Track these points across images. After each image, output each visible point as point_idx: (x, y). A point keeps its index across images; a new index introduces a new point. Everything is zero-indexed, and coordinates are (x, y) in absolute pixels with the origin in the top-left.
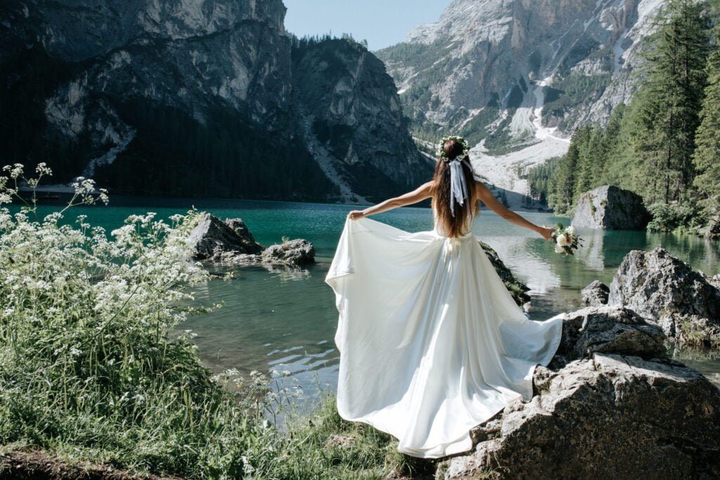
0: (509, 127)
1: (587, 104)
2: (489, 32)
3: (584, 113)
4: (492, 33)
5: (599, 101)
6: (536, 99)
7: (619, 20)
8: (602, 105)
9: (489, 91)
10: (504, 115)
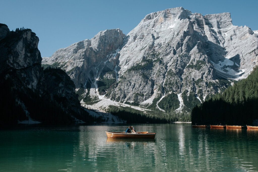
0: (90, 95)
1: (113, 88)
2: (77, 63)
3: (113, 92)
4: (78, 64)
5: (117, 88)
6: (95, 86)
7: (114, 62)
8: (118, 89)
9: (80, 83)
10: (86, 91)
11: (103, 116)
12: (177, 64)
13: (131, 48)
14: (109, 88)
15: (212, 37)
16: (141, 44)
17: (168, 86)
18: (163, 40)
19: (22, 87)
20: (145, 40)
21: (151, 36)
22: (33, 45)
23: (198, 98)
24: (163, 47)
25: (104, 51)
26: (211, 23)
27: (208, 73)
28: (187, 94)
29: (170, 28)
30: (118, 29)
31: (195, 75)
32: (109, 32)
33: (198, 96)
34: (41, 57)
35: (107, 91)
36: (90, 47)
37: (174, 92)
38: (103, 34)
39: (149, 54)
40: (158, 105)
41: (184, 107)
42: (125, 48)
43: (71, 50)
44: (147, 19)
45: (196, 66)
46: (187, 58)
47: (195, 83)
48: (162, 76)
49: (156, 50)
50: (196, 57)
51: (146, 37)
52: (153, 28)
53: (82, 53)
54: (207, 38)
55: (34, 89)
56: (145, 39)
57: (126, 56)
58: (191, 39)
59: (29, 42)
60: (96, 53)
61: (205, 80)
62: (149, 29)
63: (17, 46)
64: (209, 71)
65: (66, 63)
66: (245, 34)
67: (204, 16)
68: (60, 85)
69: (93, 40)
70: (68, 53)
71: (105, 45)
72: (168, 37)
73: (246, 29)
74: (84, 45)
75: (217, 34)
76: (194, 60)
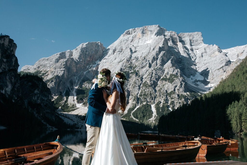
0: (67, 103)
2: (57, 72)
4: (58, 73)
6: (74, 94)
7: (94, 72)
9: (59, 91)
10: (65, 99)
11: (78, 123)
12: (152, 76)
13: (110, 60)
14: (87, 97)
15: (185, 53)
16: (120, 56)
17: (142, 97)
18: (140, 54)
20: (123, 54)
21: (129, 50)
22: (10, 51)
23: (170, 109)
24: (139, 60)
26: (184, 41)
27: (180, 86)
28: (160, 105)
29: (147, 44)
30: (99, 42)
31: (168, 87)
32: (90, 44)
33: (170, 107)
34: (18, 64)
35: (85, 99)
36: (71, 57)
37: (148, 103)
38: (84, 46)
39: (126, 67)
40: (132, 114)
41: (156, 117)
42: (105, 59)
43: (53, 59)
44: (126, 34)
45: (169, 79)
46: (161, 71)
47: (168, 94)
48: (138, 88)
49: (133, 63)
50: (169, 71)
52: (132, 43)
53: (63, 62)
54: (181, 54)
55: (8, 94)
56: (123, 52)
58: (166, 54)
59: (6, 48)
60: (77, 63)
61: (178, 93)
62: (128, 43)
64: (181, 84)
65: (47, 72)
66: (215, 52)
67: (178, 34)
68: (36, 91)
69: (74, 51)
70: (50, 62)
71: (86, 56)
72: (144, 52)
73: (215, 48)
74: (66, 56)
75: (189, 51)
76: (167, 73)
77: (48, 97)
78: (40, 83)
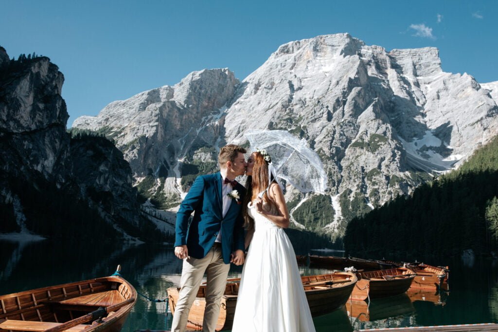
0: (164, 191)
2: (144, 130)
4: (145, 131)
6: (176, 174)
7: (216, 130)
9: (146, 167)
10: (158, 183)
12: (333, 138)
13: (249, 106)
15: (402, 91)
16: (269, 98)
18: (308, 93)
19: (22, 169)
20: (275, 92)
21: (288, 84)
22: (51, 88)
23: (370, 205)
24: (308, 106)
25: (198, 108)
26: (402, 66)
27: (392, 158)
28: (350, 197)
29: (323, 72)
30: (227, 68)
31: (366, 161)
32: (209, 73)
33: (369, 201)
34: (67, 113)
36: (171, 100)
37: (325, 193)
38: (197, 77)
39: (281, 119)
40: (293, 215)
41: (342, 222)
42: (238, 104)
43: (135, 104)
44: (282, 52)
45: (369, 144)
46: (352, 128)
47: (365, 175)
49: (294, 112)
50: (369, 128)
51: (278, 85)
52: (293, 71)
53: (154, 110)
54: (393, 93)
55: (47, 172)
56: (275, 90)
57: (238, 120)
58: (363, 93)
59: (43, 81)
60: (182, 112)
61: (386, 173)
62: (285, 71)
63: (18, 88)
64: (394, 155)
65: (123, 129)
66: (465, 88)
67: (389, 53)
68: (102, 168)
69: (177, 88)
70: (128, 110)
71: (199, 98)
72: (318, 88)
73: (466, 80)
74: (161, 96)
75: (411, 86)
76: (365, 133)
77: (126, 179)
78: (109, 151)
